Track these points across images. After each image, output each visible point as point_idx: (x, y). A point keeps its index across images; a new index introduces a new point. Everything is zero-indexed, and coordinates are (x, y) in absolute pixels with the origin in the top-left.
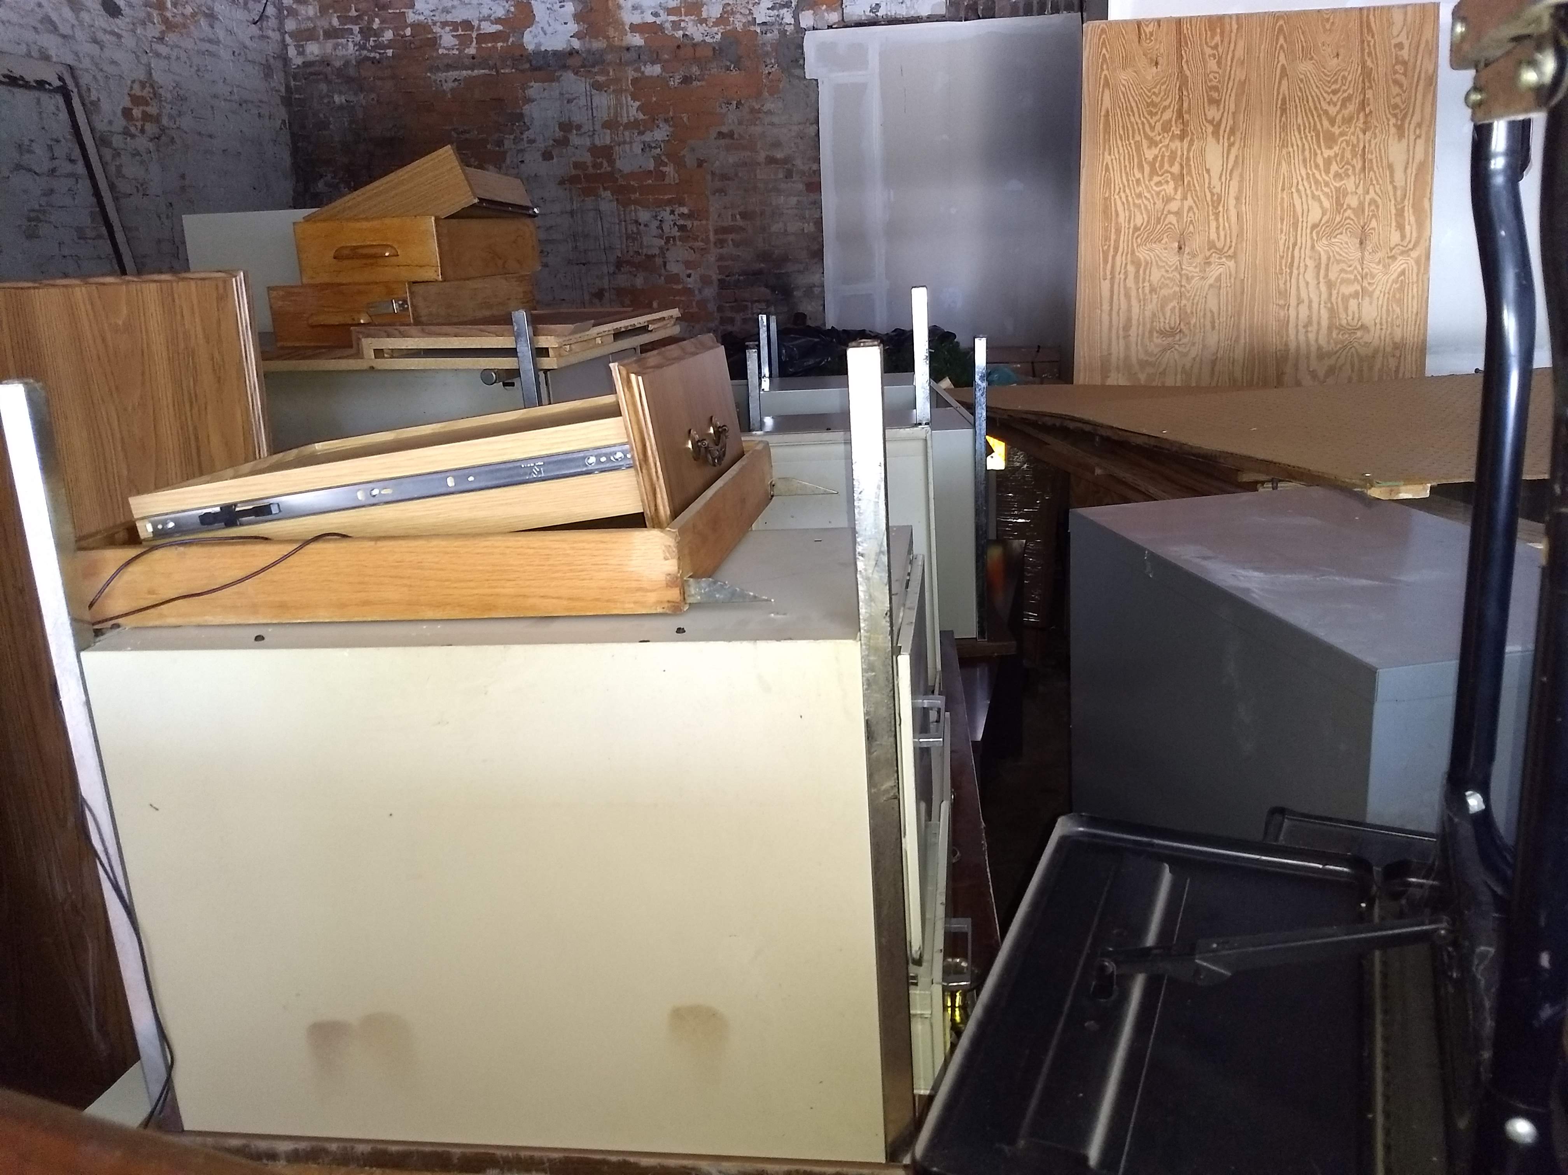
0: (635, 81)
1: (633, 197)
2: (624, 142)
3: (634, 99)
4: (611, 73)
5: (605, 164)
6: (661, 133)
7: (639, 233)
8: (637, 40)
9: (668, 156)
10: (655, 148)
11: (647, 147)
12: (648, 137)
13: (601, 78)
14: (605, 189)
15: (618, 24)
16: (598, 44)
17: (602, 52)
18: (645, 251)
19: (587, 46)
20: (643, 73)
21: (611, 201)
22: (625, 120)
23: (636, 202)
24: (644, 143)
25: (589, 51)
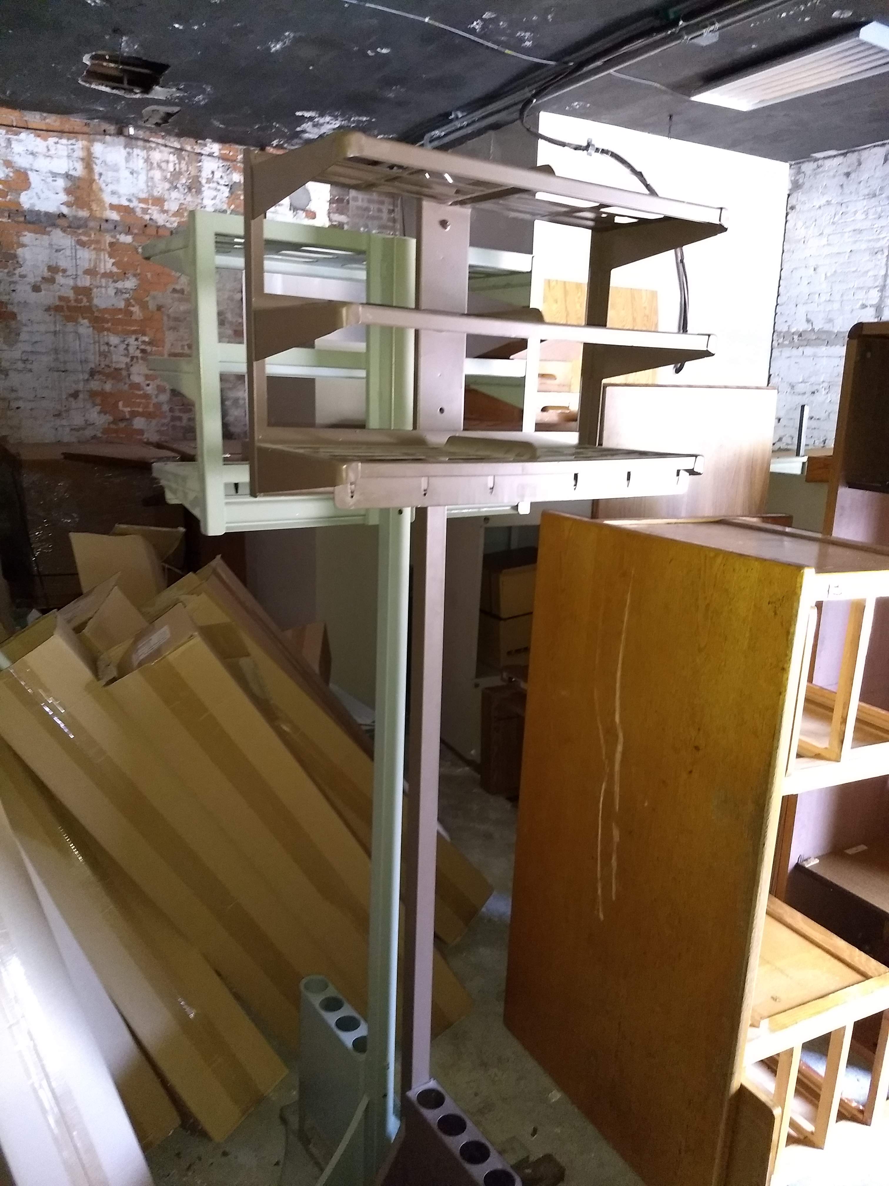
0: (111, 244)
1: (106, 326)
2: (101, 287)
3: (111, 256)
4: (93, 236)
5: (85, 300)
6: (130, 283)
7: (109, 352)
8: (114, 216)
9: (135, 299)
10: (125, 293)
11: (118, 292)
12: (120, 285)
13: (84, 238)
14: (84, 318)
15: (100, 202)
16: (83, 213)
17: (87, 220)
18: (114, 365)
19: (74, 213)
20: (118, 239)
21: (89, 327)
22: (103, 271)
23: (108, 330)
24: (117, 288)
25: (75, 217)
